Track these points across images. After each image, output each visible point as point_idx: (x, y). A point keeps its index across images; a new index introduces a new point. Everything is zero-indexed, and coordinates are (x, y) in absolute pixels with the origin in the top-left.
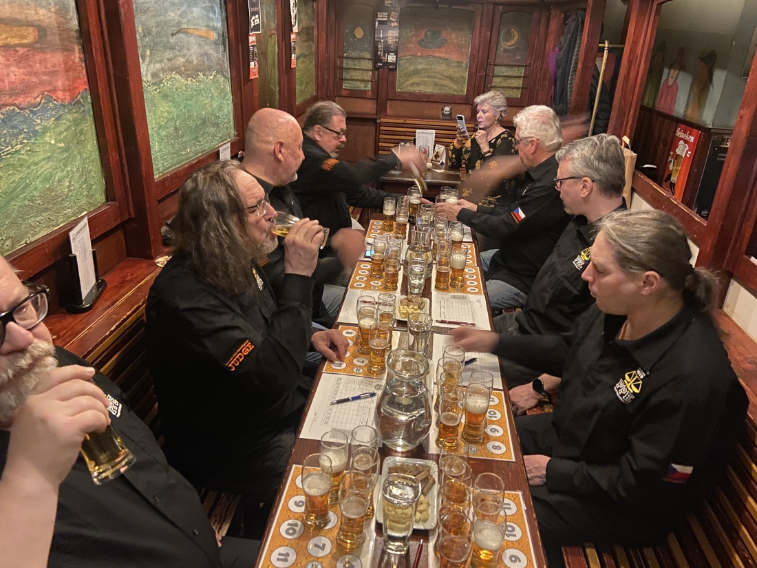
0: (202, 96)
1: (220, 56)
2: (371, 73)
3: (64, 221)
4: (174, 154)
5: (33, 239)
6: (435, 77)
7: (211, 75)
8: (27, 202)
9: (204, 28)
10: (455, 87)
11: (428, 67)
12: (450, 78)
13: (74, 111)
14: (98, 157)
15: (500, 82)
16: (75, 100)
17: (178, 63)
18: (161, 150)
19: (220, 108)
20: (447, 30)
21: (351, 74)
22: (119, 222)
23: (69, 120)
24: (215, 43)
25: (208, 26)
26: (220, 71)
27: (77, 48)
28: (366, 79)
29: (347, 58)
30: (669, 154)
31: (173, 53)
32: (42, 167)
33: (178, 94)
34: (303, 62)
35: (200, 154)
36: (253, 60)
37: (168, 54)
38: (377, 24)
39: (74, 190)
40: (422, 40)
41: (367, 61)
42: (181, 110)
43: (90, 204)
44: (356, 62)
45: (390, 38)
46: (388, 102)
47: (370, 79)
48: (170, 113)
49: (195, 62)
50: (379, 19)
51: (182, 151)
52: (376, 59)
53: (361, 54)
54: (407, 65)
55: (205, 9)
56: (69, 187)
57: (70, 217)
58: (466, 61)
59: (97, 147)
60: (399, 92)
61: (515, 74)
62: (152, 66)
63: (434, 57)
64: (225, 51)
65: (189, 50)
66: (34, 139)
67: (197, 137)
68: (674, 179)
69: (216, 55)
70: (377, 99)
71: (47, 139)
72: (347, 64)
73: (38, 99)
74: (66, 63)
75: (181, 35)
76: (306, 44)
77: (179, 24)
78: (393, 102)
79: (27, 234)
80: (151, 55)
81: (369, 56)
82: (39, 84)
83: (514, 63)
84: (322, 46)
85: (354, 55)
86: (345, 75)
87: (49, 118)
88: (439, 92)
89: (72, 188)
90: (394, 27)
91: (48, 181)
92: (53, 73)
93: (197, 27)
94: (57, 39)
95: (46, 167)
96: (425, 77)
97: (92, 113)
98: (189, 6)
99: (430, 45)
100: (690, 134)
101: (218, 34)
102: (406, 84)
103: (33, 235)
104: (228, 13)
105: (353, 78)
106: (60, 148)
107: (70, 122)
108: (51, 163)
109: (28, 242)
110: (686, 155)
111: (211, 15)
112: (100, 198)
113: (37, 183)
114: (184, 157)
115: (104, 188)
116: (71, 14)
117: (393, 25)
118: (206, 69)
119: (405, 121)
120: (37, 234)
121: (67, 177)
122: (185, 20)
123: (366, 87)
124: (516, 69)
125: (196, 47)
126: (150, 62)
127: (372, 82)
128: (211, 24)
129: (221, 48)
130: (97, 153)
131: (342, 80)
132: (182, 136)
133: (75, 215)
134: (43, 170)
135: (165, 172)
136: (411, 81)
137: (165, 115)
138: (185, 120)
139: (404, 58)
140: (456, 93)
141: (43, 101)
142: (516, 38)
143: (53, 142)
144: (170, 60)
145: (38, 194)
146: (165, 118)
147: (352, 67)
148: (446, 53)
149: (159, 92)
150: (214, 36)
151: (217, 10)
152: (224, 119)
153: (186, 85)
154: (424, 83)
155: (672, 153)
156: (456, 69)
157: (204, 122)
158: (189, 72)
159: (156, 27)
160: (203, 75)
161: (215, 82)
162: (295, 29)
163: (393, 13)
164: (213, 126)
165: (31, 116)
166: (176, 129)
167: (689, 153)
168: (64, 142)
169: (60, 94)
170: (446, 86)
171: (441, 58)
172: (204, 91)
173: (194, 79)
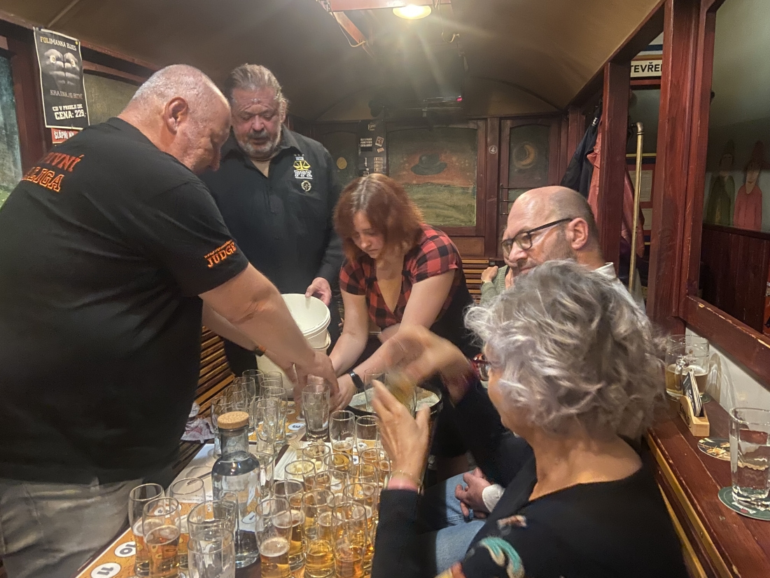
10: (462, 217)
11: (426, 195)
12: (455, 207)
20: (446, 152)
40: (417, 166)
45: (377, 165)
50: (362, 146)
58: (471, 187)
63: (432, 184)
88: (443, 224)
99: (426, 171)
117: (379, 151)
140: (463, 224)
142: (532, 156)
148: (447, 179)
156: (460, 197)
163: (379, 138)
170: (451, 217)
171: (441, 185)
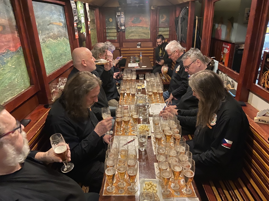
0: (60, 46)
1: (64, 31)
2: (116, 33)
3: (17, 94)
4: (52, 67)
5: (7, 101)
6: (139, 33)
7: (62, 38)
8: (3, 88)
9: (58, 22)
10: (146, 36)
11: (136, 30)
12: (144, 33)
13: (17, 54)
14: (26, 70)
15: (161, 33)
16: (17, 50)
17: (50, 35)
18: (47, 66)
19: (66, 49)
20: (141, 17)
21: (109, 34)
22: (36, 92)
23: (15, 58)
24: (63, 27)
25: (60, 21)
26: (65, 37)
27: (16, 32)
28: (115, 36)
29: (108, 29)
30: (221, 53)
31: (49, 32)
32: (8, 75)
33: (51, 46)
34: (93, 31)
35: (61, 66)
36: (76, 32)
37: (47, 32)
38: (117, 16)
39: (19, 82)
40: (133, 21)
41: (114, 29)
42: (53, 51)
43: (25, 87)
44: (111, 30)
45: (122, 21)
46: (123, 43)
47: (116, 35)
48: (49, 52)
49: (56, 34)
50: (117, 15)
51: (55, 65)
52: (118, 28)
53: (112, 27)
54: (129, 30)
55: (58, 15)
56: (17, 81)
57: (19, 92)
58: (149, 27)
59: (26, 66)
60: (127, 39)
61: (166, 30)
63: (138, 26)
64: (66, 29)
66: (4, 65)
67: (59, 60)
68: (224, 61)
70: (119, 42)
71: (9, 65)
72: (107, 31)
73: (4, 51)
74: (13, 37)
75: (51, 25)
76: (93, 25)
77: (50, 21)
78: (125, 43)
79: (4, 99)
80: (41, 33)
81: (115, 28)
82: (4, 46)
83: (165, 26)
84: (99, 25)
85: (110, 28)
86: (107, 35)
87: (9, 57)
88: (141, 38)
89: (18, 82)
90: (123, 17)
91: (10, 80)
92: (9, 41)
93: (56, 22)
94: (9, 30)
95: (9, 75)
96: (135, 33)
97: (23, 55)
98: (52, 15)
99: (136, 22)
100: (228, 45)
101: (63, 24)
102: (129, 36)
103: (7, 99)
104: (66, 16)
105: (110, 36)
106: (13, 68)
107: (16, 58)
108: (11, 73)
109: (5, 102)
110: (227, 53)
111: (60, 17)
112: (28, 84)
113: (7, 81)
114: (56, 68)
115: (29, 80)
116: (13, 20)
117: (122, 16)
118: (60, 37)
119: (129, 49)
120: (8, 99)
121: (16, 78)
122: (52, 20)
123: (115, 38)
124: (166, 28)
125: (56, 29)
126: (41, 35)
127: (117, 36)
128: (61, 20)
129: (65, 28)
130: (26, 69)
131: (106, 36)
132: (54, 60)
133: (20, 91)
134: (8, 76)
135: (50, 73)
136: (131, 35)
137: (48, 53)
138: (55, 54)
139: (127, 27)
140: (146, 38)
141: (6, 51)
142: (165, 18)
143: (11, 65)
144: (48, 34)
145: (7, 85)
146: (48, 54)
147: (110, 32)
148: (142, 25)
149: (45, 46)
150: (62, 24)
151: (62, 15)
152: (68, 53)
153: (54, 42)
154: (135, 36)
155: (222, 52)
156: (146, 30)
157: (61, 55)
158: (54, 38)
159: (42, 23)
160: (60, 38)
161: (64, 40)
162: (89, 20)
163: (122, 12)
164: (65, 56)
165: (3, 57)
166: (52, 58)
167: (228, 52)
168: (14, 66)
169: (12, 48)
170: (143, 36)
171: (140, 26)
172: (60, 44)
173: (57, 40)
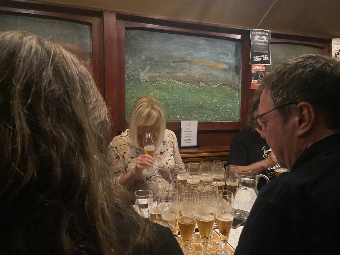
0: (201, 93)
1: (230, 77)
9: (211, 62)
24: (225, 70)
25: (216, 61)
31: (173, 70)
33: (173, 89)
37: (167, 70)
49: (197, 77)
51: (171, 115)
62: (151, 73)
65: (190, 70)
69: (224, 76)
75: (184, 63)
77: (182, 58)
80: (151, 69)
98: (195, 51)
101: (230, 66)
111: (222, 56)
114: (172, 119)
118: (209, 82)
122: (190, 57)
125: (200, 70)
126: (149, 71)
128: (221, 60)
137: (158, 96)
144: (170, 73)
149: (154, 85)
150: (223, 66)
153: (183, 86)
157: (200, 107)
158: (187, 81)
159: (158, 58)
160: (205, 84)
164: (211, 111)
172: (204, 92)
173: (194, 84)
